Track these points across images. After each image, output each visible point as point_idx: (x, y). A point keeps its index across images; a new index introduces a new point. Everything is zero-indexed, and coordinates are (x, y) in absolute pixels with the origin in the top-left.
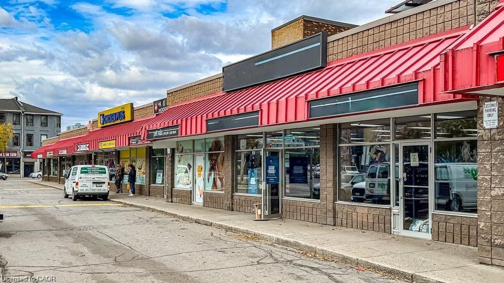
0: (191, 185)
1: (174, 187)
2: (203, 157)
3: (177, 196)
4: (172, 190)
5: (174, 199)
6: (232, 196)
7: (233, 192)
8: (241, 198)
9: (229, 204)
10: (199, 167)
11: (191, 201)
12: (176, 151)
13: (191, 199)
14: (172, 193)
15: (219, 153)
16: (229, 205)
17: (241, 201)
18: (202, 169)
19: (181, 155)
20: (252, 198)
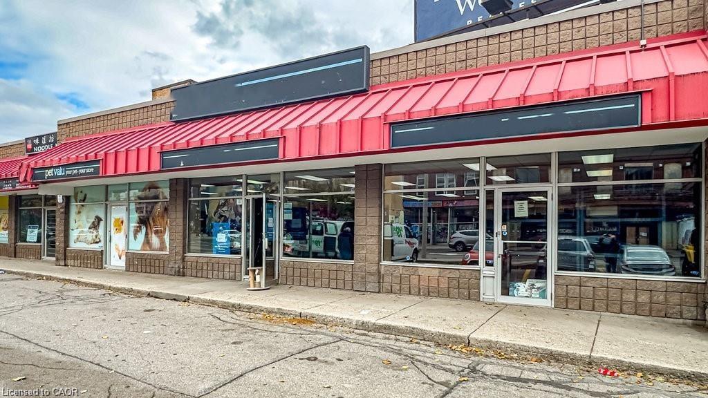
0: (102, 244)
1: (68, 247)
2: (124, 208)
3: (75, 258)
4: (65, 250)
5: (69, 262)
6: (183, 258)
7: (184, 253)
8: (200, 260)
9: (179, 267)
10: (117, 220)
11: (102, 265)
12: (73, 200)
13: (102, 261)
14: (65, 254)
15: (156, 202)
16: (177, 269)
17: (200, 264)
18: (122, 222)
19: (83, 205)
20: (220, 259)
